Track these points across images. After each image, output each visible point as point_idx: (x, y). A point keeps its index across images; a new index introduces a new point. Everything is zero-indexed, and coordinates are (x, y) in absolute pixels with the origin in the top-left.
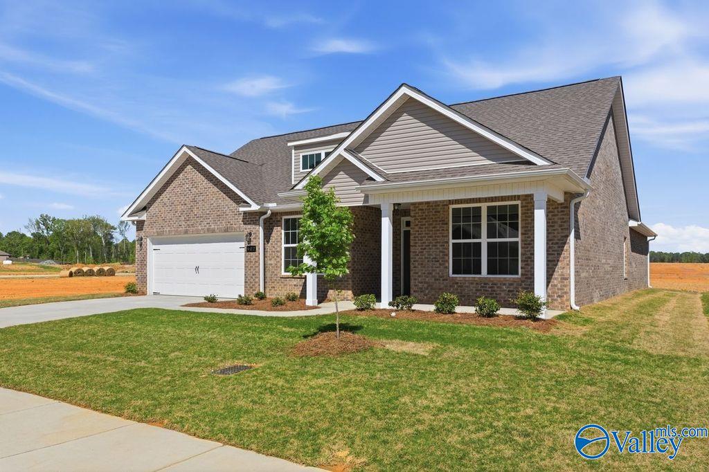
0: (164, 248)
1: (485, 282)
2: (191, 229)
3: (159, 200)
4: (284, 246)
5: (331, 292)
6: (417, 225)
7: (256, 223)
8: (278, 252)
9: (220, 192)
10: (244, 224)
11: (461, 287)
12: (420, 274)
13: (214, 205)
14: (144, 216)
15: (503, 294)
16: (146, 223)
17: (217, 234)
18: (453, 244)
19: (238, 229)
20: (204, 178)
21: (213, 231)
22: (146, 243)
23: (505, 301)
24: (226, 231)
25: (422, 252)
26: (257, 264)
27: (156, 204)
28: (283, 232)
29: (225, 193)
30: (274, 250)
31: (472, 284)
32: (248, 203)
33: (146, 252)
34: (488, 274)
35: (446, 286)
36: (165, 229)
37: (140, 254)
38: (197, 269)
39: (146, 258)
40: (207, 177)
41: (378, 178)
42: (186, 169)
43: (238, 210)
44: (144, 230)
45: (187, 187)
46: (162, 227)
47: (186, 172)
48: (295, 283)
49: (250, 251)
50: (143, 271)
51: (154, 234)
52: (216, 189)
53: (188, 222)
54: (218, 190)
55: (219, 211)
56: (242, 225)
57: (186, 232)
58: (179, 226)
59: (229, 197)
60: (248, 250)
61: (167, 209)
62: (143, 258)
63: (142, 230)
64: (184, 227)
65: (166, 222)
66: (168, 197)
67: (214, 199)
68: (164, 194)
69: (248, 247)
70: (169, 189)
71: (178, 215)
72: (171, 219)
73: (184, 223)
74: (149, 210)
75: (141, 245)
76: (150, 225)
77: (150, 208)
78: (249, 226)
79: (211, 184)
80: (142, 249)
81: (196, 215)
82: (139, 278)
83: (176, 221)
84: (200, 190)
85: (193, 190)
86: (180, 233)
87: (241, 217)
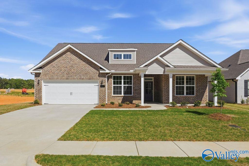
0: (50, 85)
1: (186, 97)
2: (70, 78)
3: (50, 65)
4: (113, 85)
5: (134, 101)
6: (165, 80)
7: (105, 77)
8: (111, 87)
9: (87, 64)
11: (179, 98)
12: (166, 95)
13: (83, 69)
14: (41, 71)
15: (191, 100)
16: (41, 74)
18: (176, 86)
19: (96, 79)
20: (77, 58)
21: (83, 79)
22: (41, 82)
23: (191, 102)
24: (90, 79)
25: (167, 89)
26: (105, 92)
27: (48, 66)
28: (113, 80)
29: (89, 65)
30: (109, 87)
31: (182, 98)
32: (104, 69)
33: (41, 86)
34: (186, 95)
35: (175, 98)
36: (54, 77)
37: (38, 87)
38: (71, 94)
39: (42, 89)
40: (79, 58)
41: (172, 67)
42: (67, 53)
43: (96, 72)
44: (40, 77)
45: (68, 61)
46: (52, 76)
47: (67, 55)
48: (119, 98)
49: (102, 87)
50: (40, 95)
51: (47, 79)
52: (84, 63)
53: (68, 75)
54: (85, 63)
55: (86, 71)
56: (98, 77)
57: (67, 79)
58: (63, 76)
59: (91, 67)
60: (101, 87)
61: (55, 69)
62: (40, 89)
63: (39, 77)
64: (66, 77)
65: (55, 74)
66: (56, 64)
67: (83, 67)
68: (53, 63)
69: (101, 85)
70: (56, 60)
71: (62, 72)
72: (58, 73)
73: (66, 75)
74: (44, 69)
75: (38, 83)
76: (44, 75)
77: (45, 68)
78: (101, 78)
79: (81, 61)
80: (39, 85)
81: (73, 72)
82: (37, 97)
83: (61, 74)
84: (75, 63)
85: (71, 62)
86: (64, 79)
87: (98, 74)
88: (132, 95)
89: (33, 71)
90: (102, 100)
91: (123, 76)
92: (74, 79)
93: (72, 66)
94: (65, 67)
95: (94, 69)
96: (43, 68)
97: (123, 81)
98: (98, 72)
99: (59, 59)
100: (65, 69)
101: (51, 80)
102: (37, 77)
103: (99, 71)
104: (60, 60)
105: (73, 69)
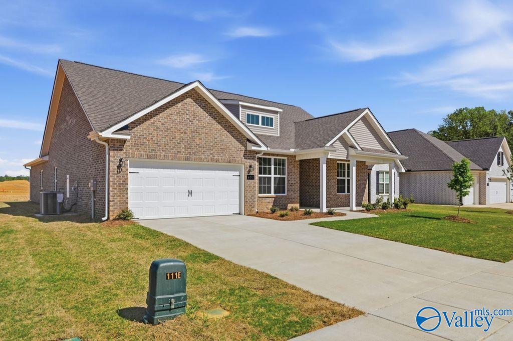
2: (193, 157)
3: (149, 122)
4: (258, 176)
9: (224, 130)
10: (245, 158)
13: (218, 139)
16: (127, 143)
17: (219, 164)
19: (240, 162)
21: (217, 161)
22: (127, 165)
24: (229, 162)
26: (254, 189)
28: (259, 166)
29: (228, 132)
33: (126, 174)
36: (159, 153)
37: (118, 177)
38: (190, 193)
39: (128, 182)
40: (210, 115)
41: (359, 149)
42: (185, 100)
43: (240, 147)
44: (124, 150)
45: (188, 117)
46: (153, 150)
47: (186, 104)
48: (268, 200)
49: (250, 179)
50: (123, 196)
51: (141, 156)
52: (219, 127)
53: (189, 150)
54: (222, 128)
55: (223, 145)
56: (243, 159)
57: (187, 159)
58: (178, 152)
59: (233, 136)
60: (248, 179)
61: (161, 133)
62: (124, 181)
63: (122, 150)
64: (184, 154)
65: (160, 146)
66: (163, 122)
67: (218, 134)
68: (155, 118)
69: (248, 176)
70: (163, 114)
71: (176, 142)
72: (168, 144)
73: (184, 150)
74: (133, 130)
75: (119, 167)
76: (134, 146)
77: (135, 129)
78: (249, 161)
79: (214, 122)
80: (120, 172)
81: (198, 145)
82: (117, 203)
83: (174, 147)
84: (202, 123)
85: (196, 122)
86: (179, 159)
87: (242, 153)
88: (286, 194)
89: (113, 133)
90: (250, 206)
91: (273, 158)
92: (200, 160)
93: (196, 131)
94: (182, 131)
95: (236, 142)
96: (131, 130)
97: (273, 167)
98: (243, 148)
99: (168, 111)
100: (182, 135)
101: (153, 160)
102: (117, 150)
103: (246, 147)
104: (172, 114)
105: (198, 138)
